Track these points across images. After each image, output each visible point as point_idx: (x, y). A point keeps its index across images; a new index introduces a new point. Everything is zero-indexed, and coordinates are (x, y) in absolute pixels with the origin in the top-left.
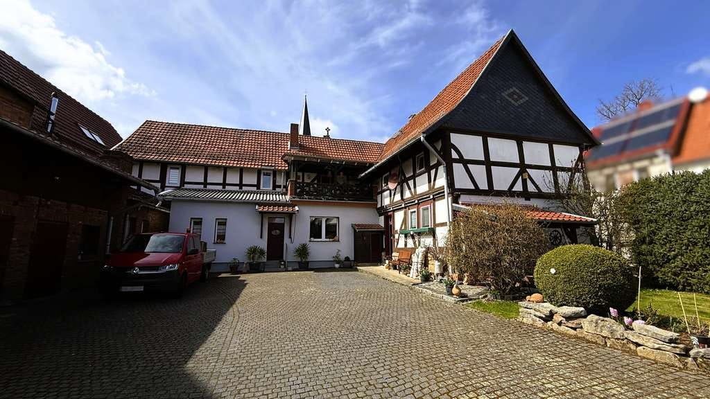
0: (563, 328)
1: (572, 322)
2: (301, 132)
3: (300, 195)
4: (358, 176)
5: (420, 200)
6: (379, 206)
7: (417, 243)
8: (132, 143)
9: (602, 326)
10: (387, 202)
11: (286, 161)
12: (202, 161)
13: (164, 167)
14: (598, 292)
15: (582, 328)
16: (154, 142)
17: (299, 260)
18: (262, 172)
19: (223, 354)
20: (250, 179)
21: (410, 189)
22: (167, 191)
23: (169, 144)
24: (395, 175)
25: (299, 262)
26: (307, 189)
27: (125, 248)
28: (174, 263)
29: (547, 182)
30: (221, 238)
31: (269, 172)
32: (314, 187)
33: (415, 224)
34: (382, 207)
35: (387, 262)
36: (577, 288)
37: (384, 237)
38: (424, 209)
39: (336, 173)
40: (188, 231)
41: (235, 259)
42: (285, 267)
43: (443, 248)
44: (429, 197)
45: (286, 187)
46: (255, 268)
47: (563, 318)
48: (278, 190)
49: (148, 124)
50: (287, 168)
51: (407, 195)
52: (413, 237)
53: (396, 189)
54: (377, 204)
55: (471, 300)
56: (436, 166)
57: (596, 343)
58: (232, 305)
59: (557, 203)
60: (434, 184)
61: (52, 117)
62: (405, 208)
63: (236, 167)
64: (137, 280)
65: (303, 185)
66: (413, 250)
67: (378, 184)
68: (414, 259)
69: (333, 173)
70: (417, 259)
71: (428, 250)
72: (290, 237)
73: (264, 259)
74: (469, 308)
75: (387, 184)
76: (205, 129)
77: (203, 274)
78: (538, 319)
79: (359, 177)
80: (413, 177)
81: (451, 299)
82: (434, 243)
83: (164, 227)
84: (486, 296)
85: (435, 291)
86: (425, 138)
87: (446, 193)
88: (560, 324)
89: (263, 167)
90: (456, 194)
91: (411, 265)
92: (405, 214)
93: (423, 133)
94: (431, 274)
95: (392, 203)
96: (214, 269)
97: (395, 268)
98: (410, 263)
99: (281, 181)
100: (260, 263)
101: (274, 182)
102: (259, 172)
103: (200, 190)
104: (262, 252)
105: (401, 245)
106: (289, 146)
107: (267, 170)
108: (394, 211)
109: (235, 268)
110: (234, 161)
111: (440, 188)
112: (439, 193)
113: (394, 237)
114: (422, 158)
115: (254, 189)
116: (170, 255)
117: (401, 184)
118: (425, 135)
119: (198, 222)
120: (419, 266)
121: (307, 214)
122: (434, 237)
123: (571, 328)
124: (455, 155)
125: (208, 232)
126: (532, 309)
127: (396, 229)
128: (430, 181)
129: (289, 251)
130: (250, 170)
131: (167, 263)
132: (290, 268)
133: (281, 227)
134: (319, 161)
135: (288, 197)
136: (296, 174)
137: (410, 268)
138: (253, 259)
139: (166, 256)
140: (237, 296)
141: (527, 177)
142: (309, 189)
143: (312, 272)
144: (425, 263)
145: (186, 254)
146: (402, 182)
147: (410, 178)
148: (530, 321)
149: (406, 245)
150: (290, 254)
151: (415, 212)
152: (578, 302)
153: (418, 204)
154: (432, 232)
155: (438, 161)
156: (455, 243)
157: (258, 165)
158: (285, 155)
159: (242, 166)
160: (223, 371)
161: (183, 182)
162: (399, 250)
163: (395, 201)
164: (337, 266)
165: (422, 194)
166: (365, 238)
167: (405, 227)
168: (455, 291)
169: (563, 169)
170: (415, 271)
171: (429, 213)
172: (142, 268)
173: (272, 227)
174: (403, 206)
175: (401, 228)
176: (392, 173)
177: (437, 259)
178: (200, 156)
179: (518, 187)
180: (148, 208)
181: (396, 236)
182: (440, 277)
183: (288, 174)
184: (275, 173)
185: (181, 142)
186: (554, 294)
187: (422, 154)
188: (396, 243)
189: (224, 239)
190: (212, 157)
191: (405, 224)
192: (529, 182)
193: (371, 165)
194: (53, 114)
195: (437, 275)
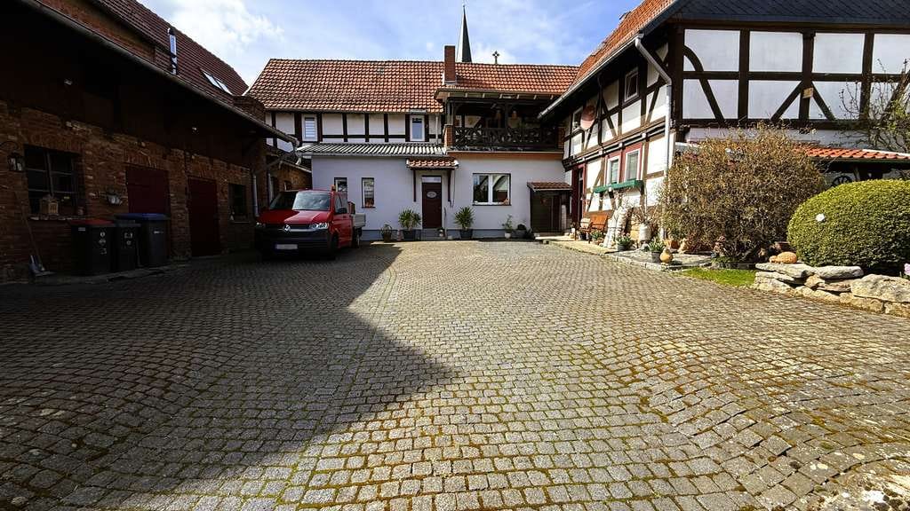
0: (819, 293)
1: (835, 284)
2: (459, 58)
3: (460, 146)
4: (538, 115)
5: (626, 142)
6: (566, 157)
7: (617, 201)
8: (260, 89)
9: (884, 287)
10: (577, 149)
11: (440, 101)
12: (339, 107)
13: (298, 116)
14: (890, 243)
15: (849, 291)
16: (282, 87)
17: (461, 228)
18: (412, 117)
19: (383, 302)
20: (397, 128)
21: (612, 127)
22: (305, 147)
23: (299, 87)
24: (591, 108)
25: (460, 231)
26: (469, 137)
27: (273, 206)
28: (323, 221)
29: (847, 100)
30: (370, 201)
31: (419, 117)
32: (478, 134)
33: (616, 177)
34: (570, 158)
35: (573, 230)
36: (857, 239)
37: (571, 198)
38: (630, 156)
39: (506, 114)
40: (334, 190)
41: (387, 226)
42: (444, 236)
43: (654, 207)
44: (641, 136)
45: (441, 137)
46: (410, 236)
47: (821, 280)
48: (432, 141)
49: (274, 64)
50: (442, 111)
51: (608, 136)
52: (611, 195)
53: (591, 128)
54: (563, 154)
55: (685, 267)
56: (656, 88)
57: (868, 310)
58: (388, 267)
59: (858, 136)
60: (650, 116)
61: (175, 60)
62: (603, 156)
63: (379, 113)
64: (289, 238)
65: (463, 131)
66: (610, 213)
67: (565, 125)
68: (611, 223)
69: (502, 113)
70: (615, 224)
71: (632, 211)
72: (449, 200)
73: (420, 227)
74: (681, 275)
75: (579, 124)
76: (337, 65)
77: (354, 241)
78: (782, 284)
79: (540, 116)
80: (619, 110)
81: (658, 267)
82: (642, 202)
83: (307, 184)
84: (710, 264)
85: (635, 259)
86: (642, 41)
87: (667, 129)
88: (815, 288)
89: (412, 111)
90: (682, 127)
91: (606, 232)
92: (603, 164)
93: (640, 32)
94: (633, 242)
95: (584, 150)
96: (364, 237)
97: (584, 238)
98: (605, 231)
99: (435, 128)
100: (415, 230)
101: (427, 130)
102: (407, 117)
103: (340, 145)
104: (416, 218)
105: (594, 207)
106: (443, 81)
107: (415, 114)
108: (586, 162)
109: (387, 236)
110: (376, 104)
111: (658, 120)
112: (656, 129)
113: (585, 198)
114: (635, 77)
115: (403, 141)
116: (318, 213)
117: (599, 122)
118: (642, 36)
119: (343, 183)
120: (617, 232)
121: (469, 170)
122: (642, 193)
123: (833, 292)
124: (688, 66)
125: (355, 194)
126: (776, 272)
127: (588, 187)
128: (643, 112)
129: (448, 217)
130: (396, 115)
131: (316, 221)
132: (450, 237)
133: (437, 187)
134: (484, 96)
135: (444, 150)
136: (454, 118)
137: (604, 237)
138: (407, 224)
139: (315, 214)
140: (393, 260)
141: (811, 95)
142: (472, 137)
143: (477, 242)
144: (627, 228)
145: (334, 213)
146: (602, 117)
147: (613, 111)
148: (770, 287)
149: (601, 207)
150: (449, 220)
151: (617, 160)
152: (852, 260)
153: (623, 148)
154: (640, 187)
155: (660, 78)
156: (673, 196)
157: (406, 108)
158: (439, 91)
159: (386, 110)
160: (384, 313)
161: (321, 136)
162: (591, 215)
163: (589, 147)
164: (508, 235)
165: (630, 134)
166: (544, 201)
167: (602, 184)
168: (664, 256)
169: (883, 78)
170: (611, 239)
171: (639, 161)
172: (293, 225)
173: (427, 188)
174: (601, 153)
175: (596, 184)
176: (587, 105)
177: (644, 221)
178: (335, 101)
179: (793, 112)
180: (288, 166)
181: (588, 197)
182: (645, 245)
183: (443, 119)
184: (427, 117)
185: (313, 84)
186: (815, 250)
187: (635, 71)
188: (587, 206)
189: (373, 204)
190: (350, 101)
191: (602, 180)
192: (813, 103)
193: (557, 97)
194: (174, 56)
195: (642, 242)
